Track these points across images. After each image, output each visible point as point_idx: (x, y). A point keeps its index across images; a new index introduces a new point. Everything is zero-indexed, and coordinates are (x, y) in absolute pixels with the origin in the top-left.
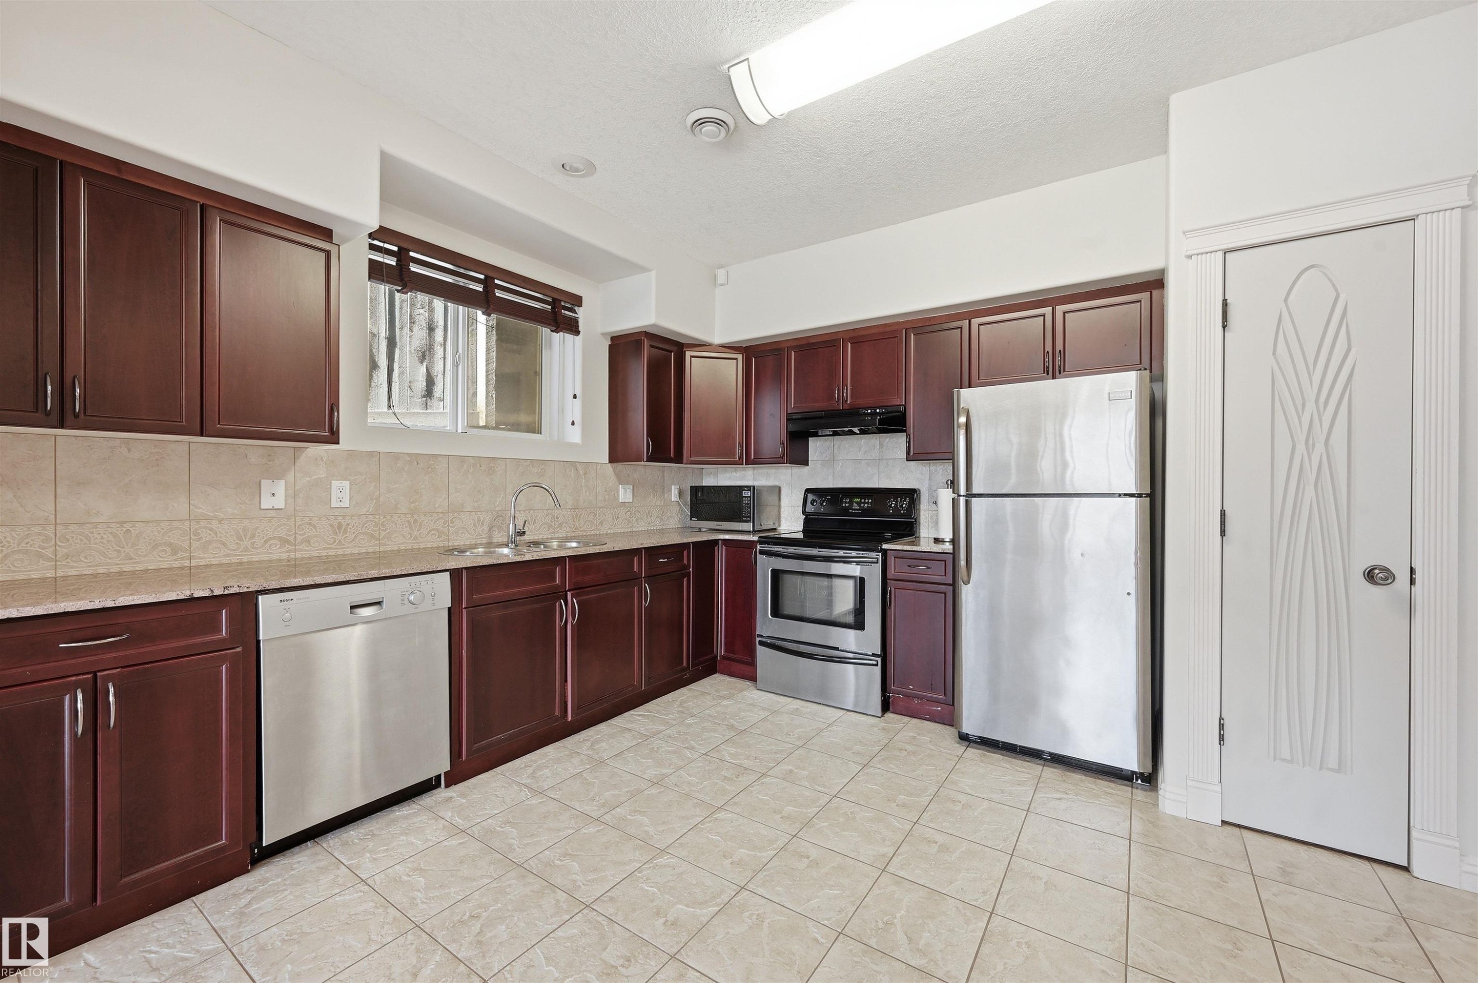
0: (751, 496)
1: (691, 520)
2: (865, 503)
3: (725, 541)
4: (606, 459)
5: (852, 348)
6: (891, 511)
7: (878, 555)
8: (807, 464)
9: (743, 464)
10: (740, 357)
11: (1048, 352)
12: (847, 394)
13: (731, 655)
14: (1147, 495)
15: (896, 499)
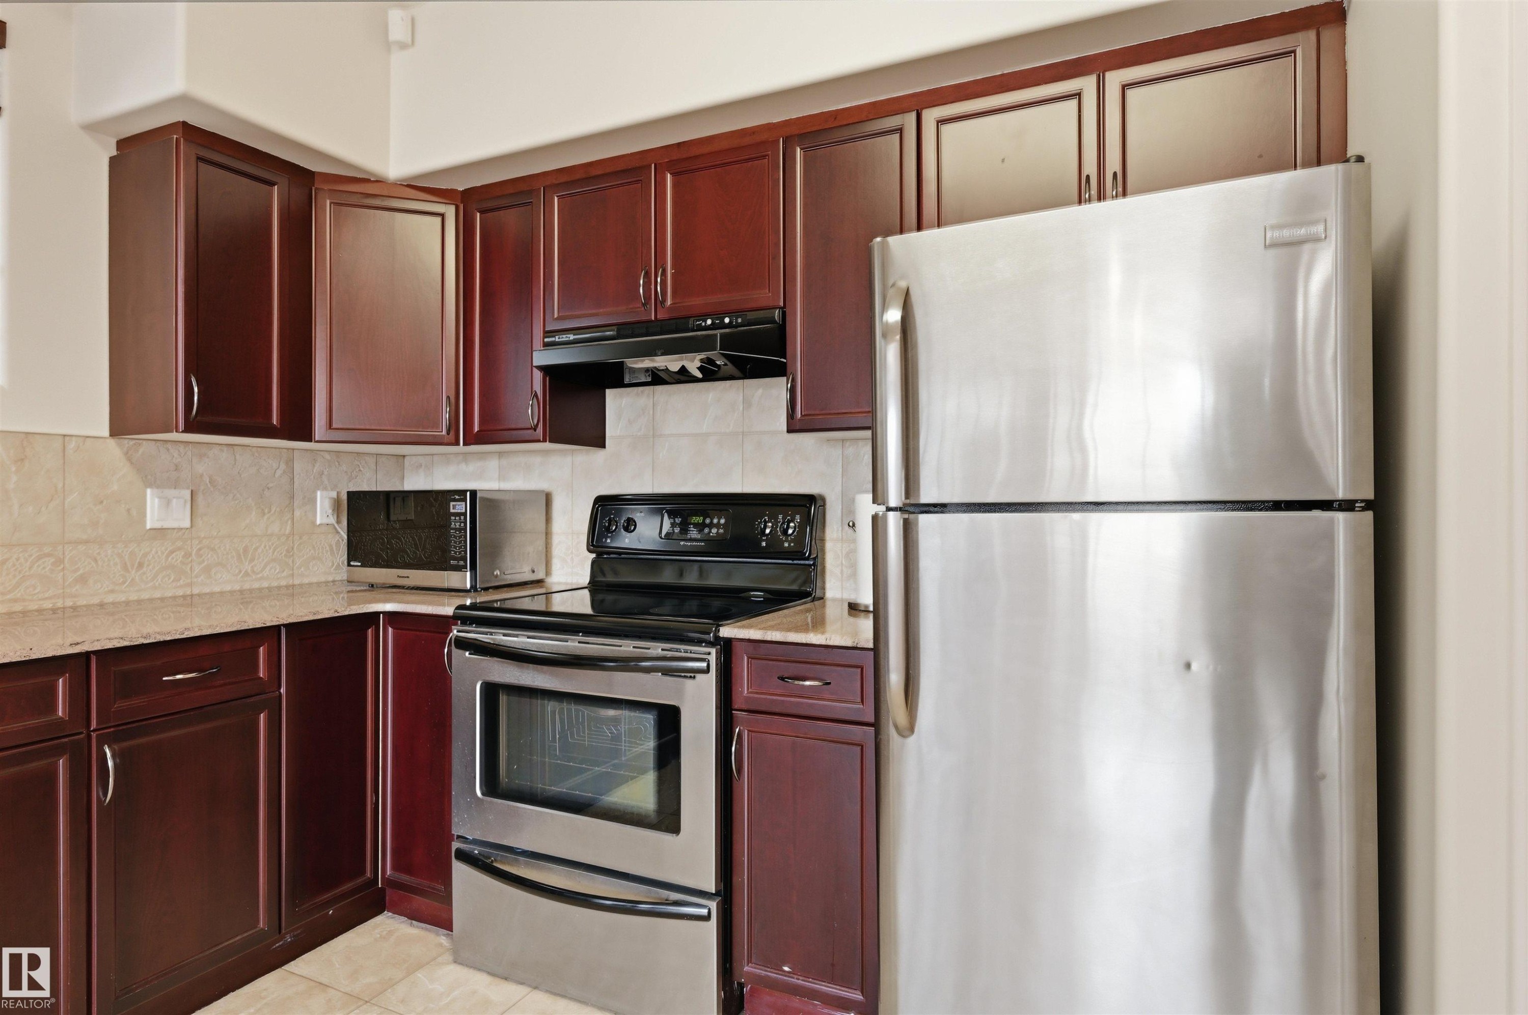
0: (465, 514)
1: (349, 565)
2: (711, 526)
3: (393, 618)
4: (104, 430)
5: (675, 186)
6: (764, 544)
7: (709, 654)
8: (603, 446)
9: (457, 443)
10: (450, 211)
11: (1088, 177)
12: (664, 282)
13: (405, 878)
14: (1368, 505)
15: (773, 517)
